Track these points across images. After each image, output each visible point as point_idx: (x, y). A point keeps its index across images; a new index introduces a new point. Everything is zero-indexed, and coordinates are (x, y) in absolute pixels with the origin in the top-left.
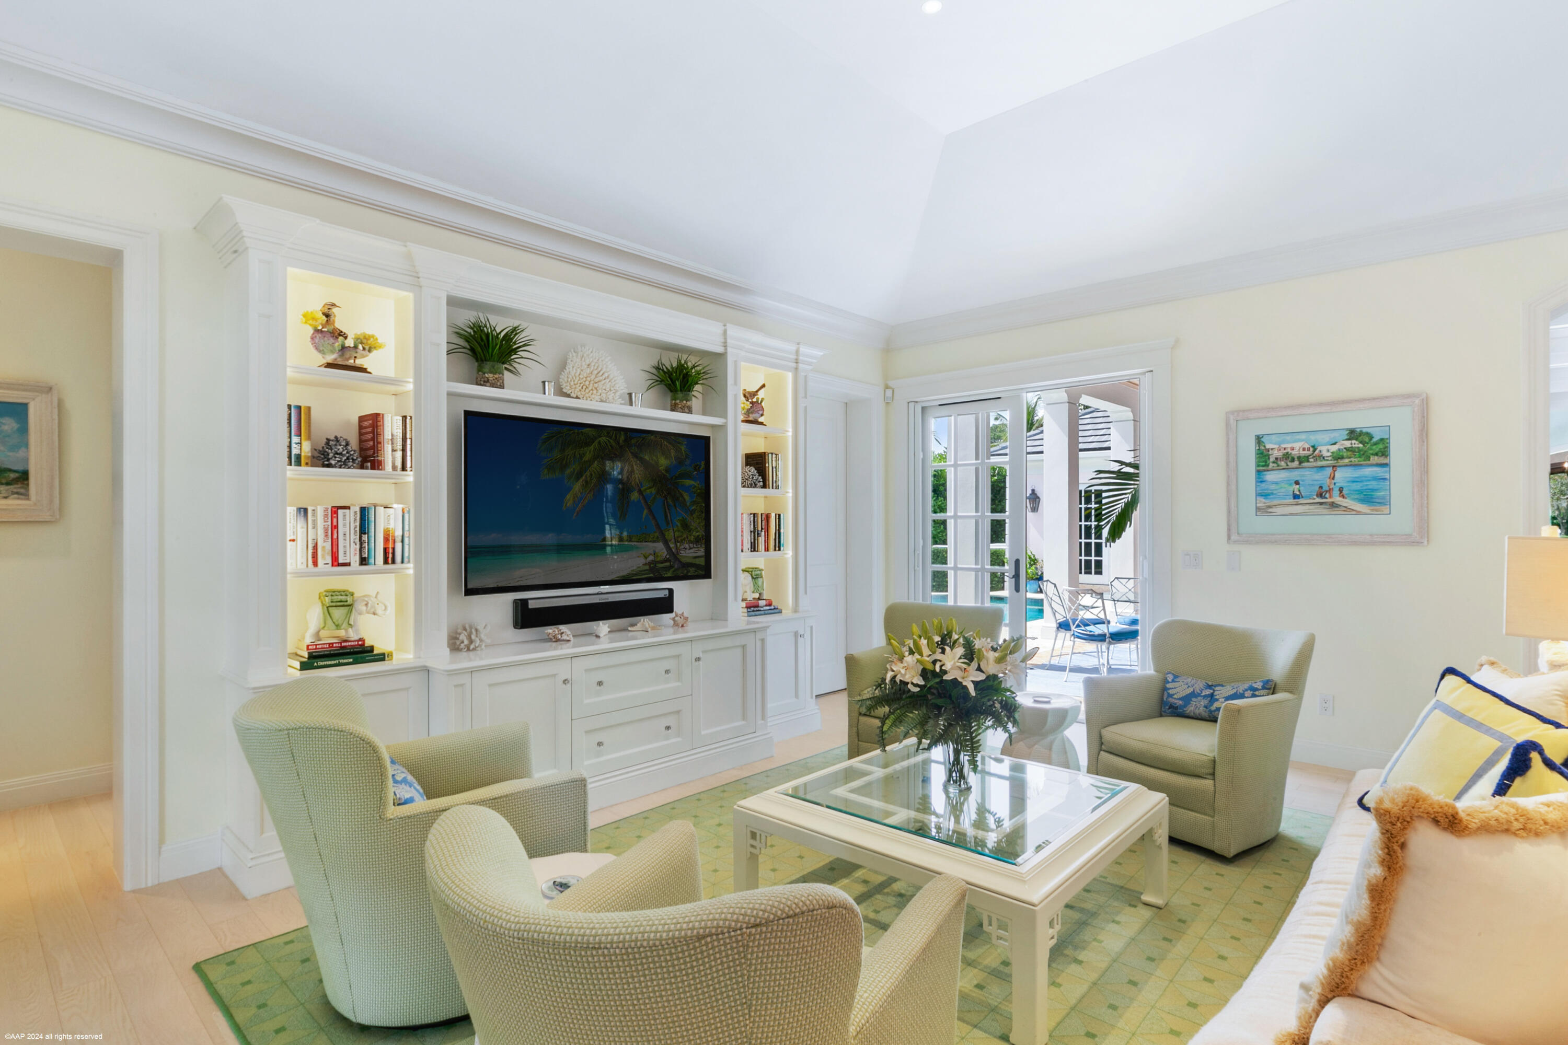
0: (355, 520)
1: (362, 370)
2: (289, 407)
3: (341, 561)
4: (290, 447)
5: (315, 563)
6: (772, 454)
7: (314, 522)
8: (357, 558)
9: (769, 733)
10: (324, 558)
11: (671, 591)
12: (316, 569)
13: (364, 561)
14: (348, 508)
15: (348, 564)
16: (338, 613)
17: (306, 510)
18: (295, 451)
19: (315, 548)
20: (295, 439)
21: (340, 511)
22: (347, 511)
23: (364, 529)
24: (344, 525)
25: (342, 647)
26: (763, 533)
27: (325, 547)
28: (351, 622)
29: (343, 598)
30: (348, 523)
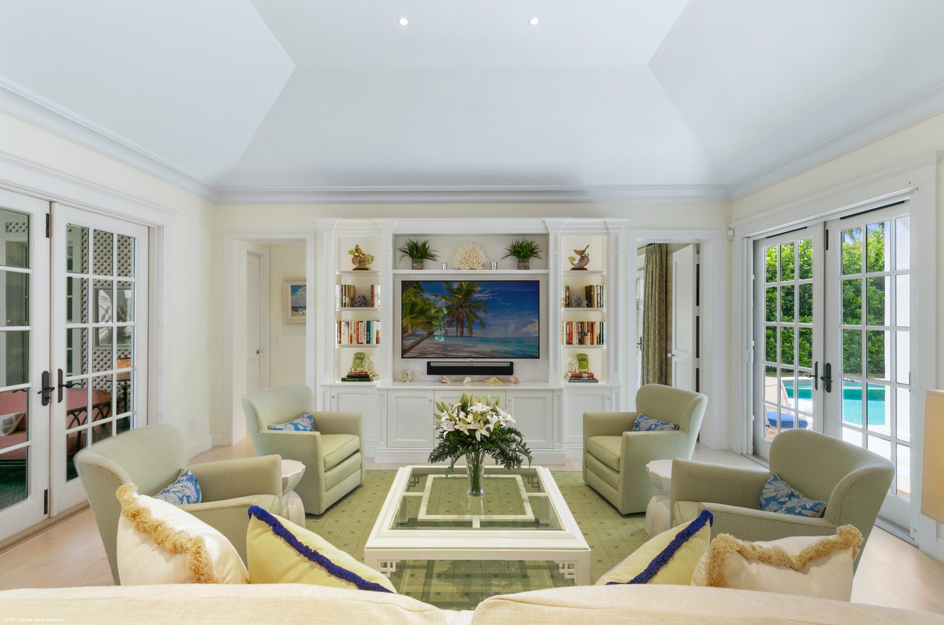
0: (365, 327)
1: (367, 269)
2: (342, 286)
3: (360, 342)
4: (342, 300)
5: (351, 343)
6: (597, 286)
7: (351, 327)
8: (365, 341)
9: (563, 451)
10: (354, 341)
11: (512, 363)
12: (351, 345)
13: (368, 342)
14: (362, 322)
15: (362, 343)
16: (358, 361)
17: (348, 323)
18: (344, 302)
19: (351, 337)
20: (344, 297)
21: (360, 323)
22: (362, 323)
23: (368, 329)
24: (361, 329)
25: (359, 375)
26: (589, 334)
27: (354, 336)
28: (363, 365)
29: (360, 356)
30: (363, 327)
